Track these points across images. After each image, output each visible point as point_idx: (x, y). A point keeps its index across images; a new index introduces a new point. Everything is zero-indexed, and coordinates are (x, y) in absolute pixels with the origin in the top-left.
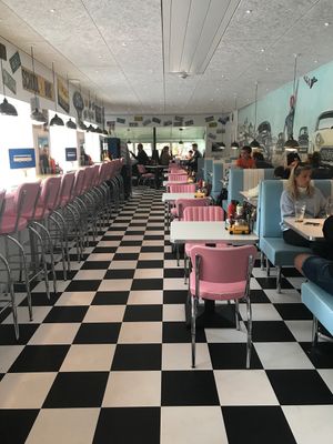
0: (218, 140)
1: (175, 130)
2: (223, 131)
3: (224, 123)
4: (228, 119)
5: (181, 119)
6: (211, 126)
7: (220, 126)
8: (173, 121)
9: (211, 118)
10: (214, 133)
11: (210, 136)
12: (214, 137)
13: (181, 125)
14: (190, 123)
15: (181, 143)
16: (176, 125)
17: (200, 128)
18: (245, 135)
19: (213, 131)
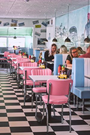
0: (42, 37)
1: (11, 29)
2: (45, 31)
3: (46, 25)
4: (48, 23)
5: (16, 22)
6: (37, 27)
7: (43, 27)
8: (10, 23)
9: (37, 22)
10: (39, 32)
11: (37, 34)
12: (39, 35)
13: (15, 25)
14: (22, 24)
15: (15, 38)
16: (12, 25)
17: (29, 28)
18: (61, 34)
19: (38, 30)
